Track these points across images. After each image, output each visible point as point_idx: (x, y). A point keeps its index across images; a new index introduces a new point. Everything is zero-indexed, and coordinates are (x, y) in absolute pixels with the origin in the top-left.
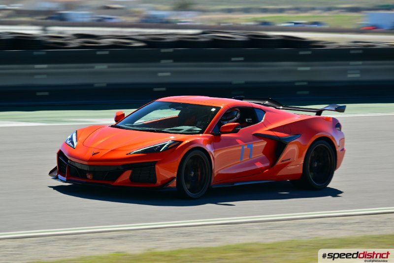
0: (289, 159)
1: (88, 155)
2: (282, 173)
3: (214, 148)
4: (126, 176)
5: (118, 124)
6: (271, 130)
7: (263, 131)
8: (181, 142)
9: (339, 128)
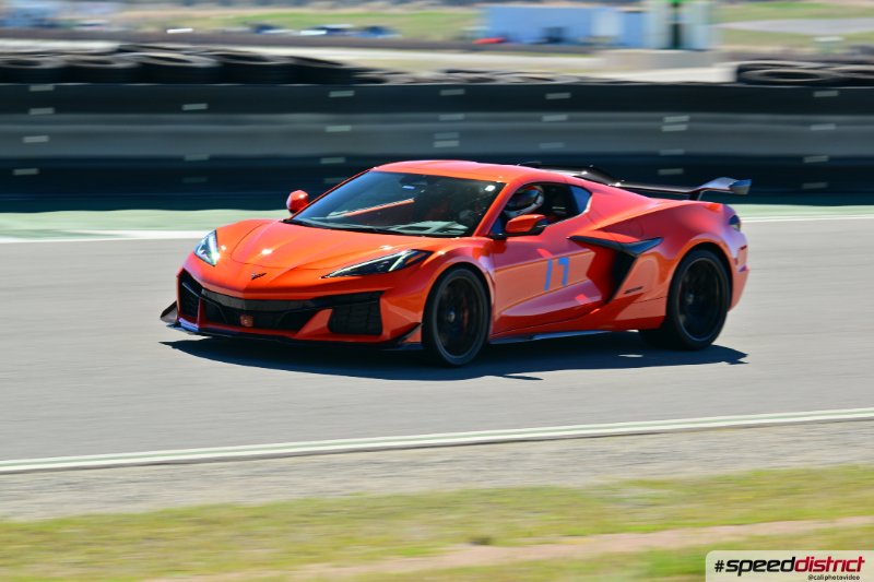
0: (640, 288)
1: (244, 279)
2: (626, 314)
3: (495, 265)
4: (321, 320)
5: (299, 218)
6: (604, 229)
7: (589, 231)
8: (430, 253)
9: (735, 226)
